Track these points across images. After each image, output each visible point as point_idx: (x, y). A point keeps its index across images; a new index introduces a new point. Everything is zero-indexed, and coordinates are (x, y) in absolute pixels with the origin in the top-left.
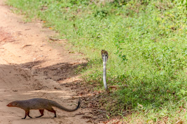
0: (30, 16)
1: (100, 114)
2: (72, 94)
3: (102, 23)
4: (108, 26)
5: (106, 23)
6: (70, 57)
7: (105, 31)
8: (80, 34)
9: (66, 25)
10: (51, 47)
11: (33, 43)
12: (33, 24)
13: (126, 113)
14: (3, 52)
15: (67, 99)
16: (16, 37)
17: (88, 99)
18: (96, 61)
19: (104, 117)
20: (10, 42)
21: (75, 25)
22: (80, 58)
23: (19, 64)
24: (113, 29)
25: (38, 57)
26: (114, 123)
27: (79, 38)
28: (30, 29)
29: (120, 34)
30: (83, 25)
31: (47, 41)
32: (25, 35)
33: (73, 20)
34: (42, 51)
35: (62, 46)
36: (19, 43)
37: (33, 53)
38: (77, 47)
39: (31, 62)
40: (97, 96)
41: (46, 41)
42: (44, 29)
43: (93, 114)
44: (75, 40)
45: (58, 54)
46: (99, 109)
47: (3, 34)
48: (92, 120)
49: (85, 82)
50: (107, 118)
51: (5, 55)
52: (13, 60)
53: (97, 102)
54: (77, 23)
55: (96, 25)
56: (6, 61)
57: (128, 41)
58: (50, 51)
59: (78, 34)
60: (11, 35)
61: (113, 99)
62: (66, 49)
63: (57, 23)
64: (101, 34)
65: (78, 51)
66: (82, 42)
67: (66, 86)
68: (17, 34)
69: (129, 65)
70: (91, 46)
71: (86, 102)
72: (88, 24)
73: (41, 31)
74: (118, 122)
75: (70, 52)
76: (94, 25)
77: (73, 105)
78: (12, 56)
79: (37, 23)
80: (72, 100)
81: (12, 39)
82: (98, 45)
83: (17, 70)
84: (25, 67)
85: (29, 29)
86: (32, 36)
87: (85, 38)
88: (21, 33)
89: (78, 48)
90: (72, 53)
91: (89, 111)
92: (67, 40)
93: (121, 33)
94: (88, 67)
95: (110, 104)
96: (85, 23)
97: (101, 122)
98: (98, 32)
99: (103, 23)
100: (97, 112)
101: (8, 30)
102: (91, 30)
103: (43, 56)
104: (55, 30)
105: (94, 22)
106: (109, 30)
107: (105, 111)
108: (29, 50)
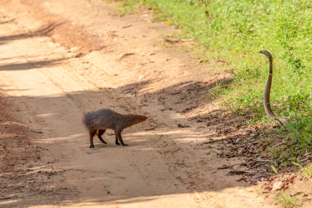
0: (130, 3)
1: (260, 165)
2: (209, 135)
3: (256, 5)
4: (268, 11)
5: (263, 5)
6: (203, 69)
7: (262, 19)
8: (217, 28)
9: (193, 15)
10: (169, 55)
11: (137, 50)
12: (136, 16)
13: (306, 161)
14: (87, 69)
15: (201, 142)
16: (108, 42)
17: (237, 140)
18: (247, 73)
19: (267, 171)
20: (97, 50)
21: (209, 13)
22: (220, 70)
23: (115, 87)
24: (276, 13)
25: (147, 73)
26: (286, 179)
27: (216, 35)
28: (131, 25)
29: (289, 23)
30: (223, 12)
31: (161, 44)
32: (123, 37)
33: (204, 5)
34: (153, 62)
35: (187, 51)
36: (113, 51)
37: (138, 67)
38: (213, 51)
39: (136, 83)
40: (252, 135)
41: (159, 45)
42: (156, 24)
43: (248, 167)
44: (210, 39)
45: (180, 67)
46: (257, 157)
47: (86, 37)
48: (246, 177)
49: (230, 112)
50: (273, 172)
51: (91, 75)
52: (105, 81)
53: (254, 144)
54: (212, 9)
55: (246, 10)
56: (93, 83)
57: (305, 34)
58: (167, 62)
59: (215, 27)
60: (99, 38)
61: (282, 138)
62: (195, 56)
63: (177, 11)
64: (254, 25)
65: (215, 58)
66: (222, 42)
67: (199, 121)
68: (109, 37)
69: (307, 77)
70: (239, 48)
71: (234, 147)
72: (231, 9)
73: (149, 28)
74: (293, 178)
75: (202, 61)
76: (242, 11)
77: (212, 154)
78: (102, 75)
79: (143, 14)
80: (210, 145)
81: (102, 44)
82: (251, 46)
83: (112, 98)
84: (126, 92)
85: (129, 26)
86: (135, 38)
87: (226, 34)
88: (117, 34)
89: (216, 53)
90: (206, 61)
91: (240, 162)
92: (196, 40)
93: (291, 21)
94: (235, 85)
95: (276, 148)
96: (226, 7)
97: (263, 179)
98: (250, 22)
99: (258, 5)
100: (256, 163)
101: (94, 30)
102: (237, 19)
103: (155, 71)
104: (174, 24)
105: (241, 4)
106: (270, 17)
107: (268, 160)
108: (132, 62)
